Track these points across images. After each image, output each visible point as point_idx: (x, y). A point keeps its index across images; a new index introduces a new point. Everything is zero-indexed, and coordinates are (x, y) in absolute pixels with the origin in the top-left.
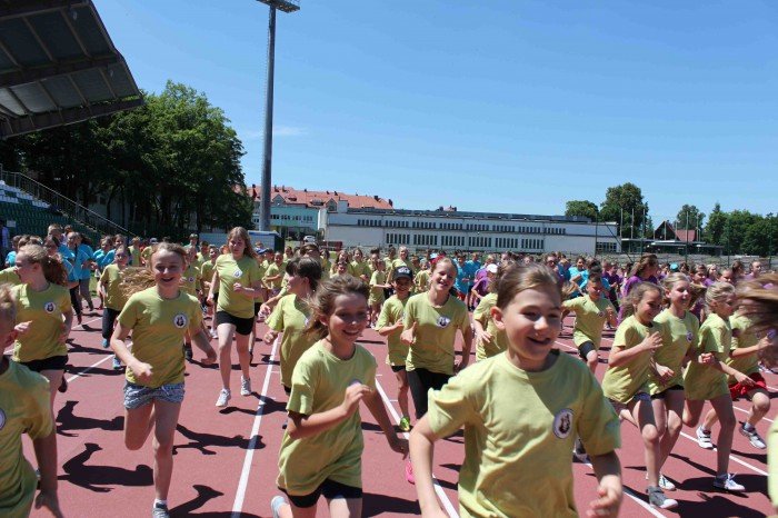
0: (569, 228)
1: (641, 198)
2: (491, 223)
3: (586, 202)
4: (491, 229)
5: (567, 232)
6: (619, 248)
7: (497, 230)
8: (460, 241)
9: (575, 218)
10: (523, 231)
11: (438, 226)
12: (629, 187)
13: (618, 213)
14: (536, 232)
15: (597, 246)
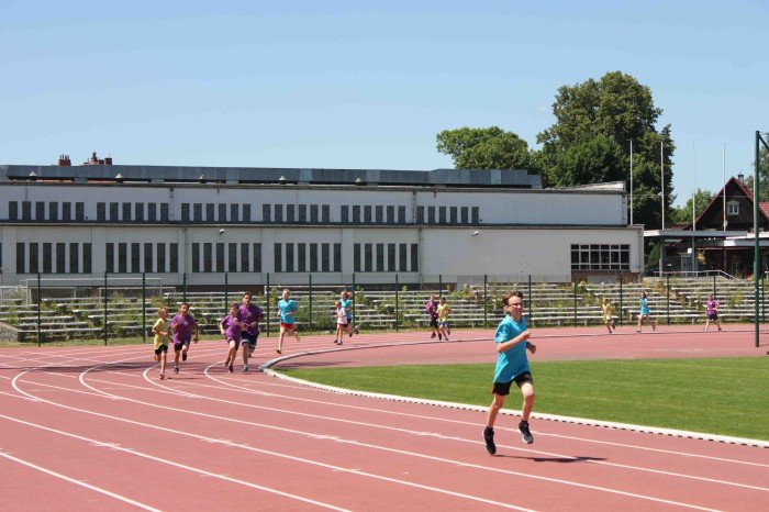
0: (491, 205)
1: (651, 115)
2: (257, 199)
3: (495, 132)
4: (257, 215)
5: (484, 217)
6: (636, 260)
7: (275, 218)
8: (166, 258)
9: (496, 177)
10: (353, 219)
11: (91, 213)
12: (620, 85)
13: (610, 159)
14: (394, 219)
15: (574, 257)
